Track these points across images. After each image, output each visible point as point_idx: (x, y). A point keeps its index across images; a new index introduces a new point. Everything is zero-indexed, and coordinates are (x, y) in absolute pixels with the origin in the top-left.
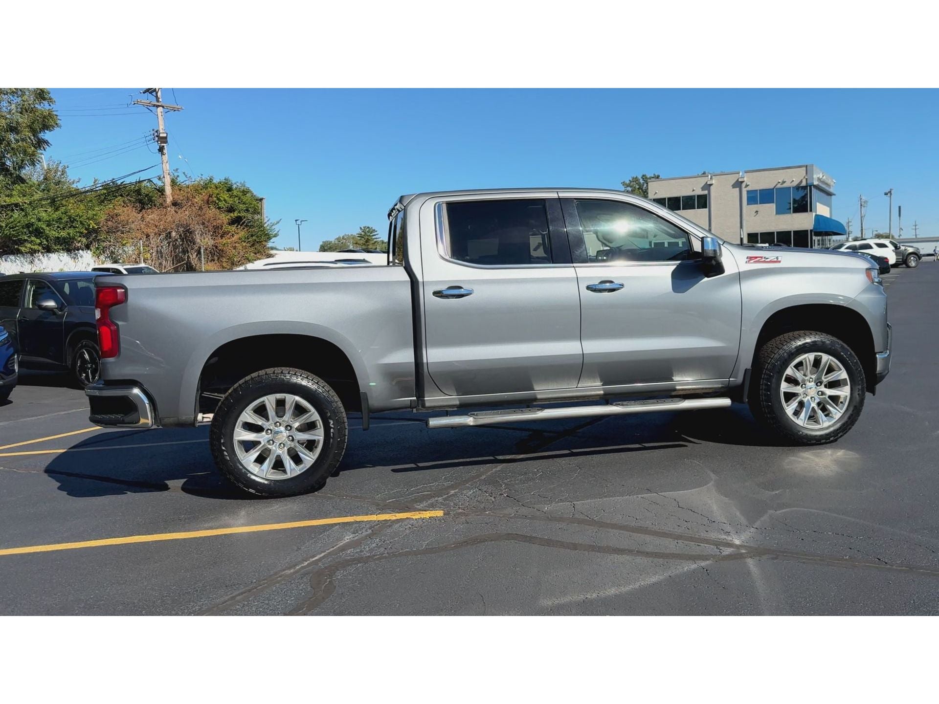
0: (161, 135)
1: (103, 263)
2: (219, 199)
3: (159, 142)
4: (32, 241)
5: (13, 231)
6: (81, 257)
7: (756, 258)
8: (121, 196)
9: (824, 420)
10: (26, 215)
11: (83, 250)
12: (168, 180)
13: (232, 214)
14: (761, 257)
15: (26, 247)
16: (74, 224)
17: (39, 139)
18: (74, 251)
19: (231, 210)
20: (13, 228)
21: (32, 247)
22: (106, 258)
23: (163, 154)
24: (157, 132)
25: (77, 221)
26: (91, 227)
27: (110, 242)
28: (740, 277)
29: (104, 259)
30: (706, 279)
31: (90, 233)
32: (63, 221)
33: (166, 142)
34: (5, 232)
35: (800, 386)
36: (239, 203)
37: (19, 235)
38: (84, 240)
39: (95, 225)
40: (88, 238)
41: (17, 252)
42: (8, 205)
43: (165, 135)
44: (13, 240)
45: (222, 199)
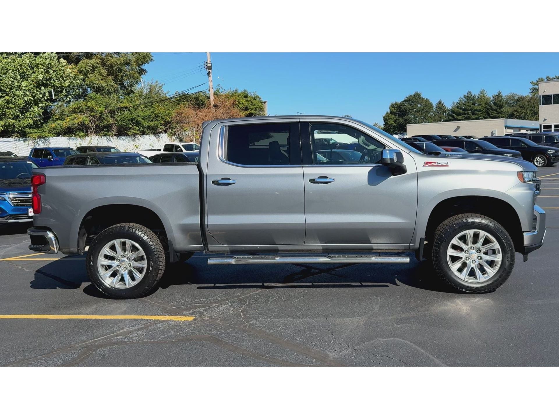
0: (208, 65)
1: (174, 141)
2: (239, 103)
3: (207, 69)
4: (134, 128)
5: (124, 123)
6: (162, 137)
7: (431, 163)
8: (187, 101)
9: (480, 277)
10: (131, 113)
11: (163, 133)
12: (212, 92)
13: (246, 112)
14: (435, 162)
15: (131, 132)
16: (158, 119)
17: (141, 69)
18: (158, 134)
19: (246, 109)
20: (123, 121)
21: (134, 132)
22: (175, 138)
23: (209, 76)
24: (206, 63)
25: (160, 117)
26: (167, 120)
27: (178, 128)
28: (418, 176)
29: (174, 139)
30: (392, 177)
31: (167, 123)
32: (152, 117)
33: (211, 69)
34: (119, 123)
35: (464, 252)
36: (251, 105)
37: (127, 125)
38: (163, 127)
39: (169, 119)
40: (165, 126)
41: (126, 135)
42: (121, 108)
43: (210, 65)
44: (124, 128)
45: (241, 103)
